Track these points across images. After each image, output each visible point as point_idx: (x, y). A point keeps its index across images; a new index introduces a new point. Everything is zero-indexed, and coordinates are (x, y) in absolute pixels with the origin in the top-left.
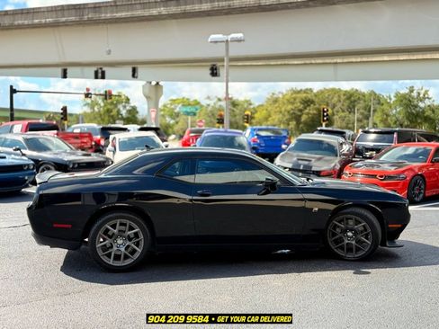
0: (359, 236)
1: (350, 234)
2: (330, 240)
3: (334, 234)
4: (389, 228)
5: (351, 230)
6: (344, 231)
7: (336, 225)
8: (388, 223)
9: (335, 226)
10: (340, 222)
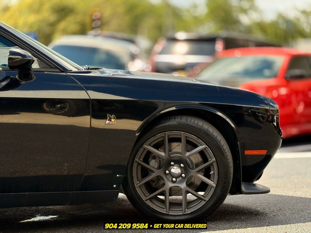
0: (193, 172)
1: (176, 170)
2: (138, 184)
3: (145, 172)
4: (245, 157)
5: (178, 162)
6: (166, 165)
7: (149, 153)
8: (244, 148)
9: (148, 156)
10: (157, 146)
